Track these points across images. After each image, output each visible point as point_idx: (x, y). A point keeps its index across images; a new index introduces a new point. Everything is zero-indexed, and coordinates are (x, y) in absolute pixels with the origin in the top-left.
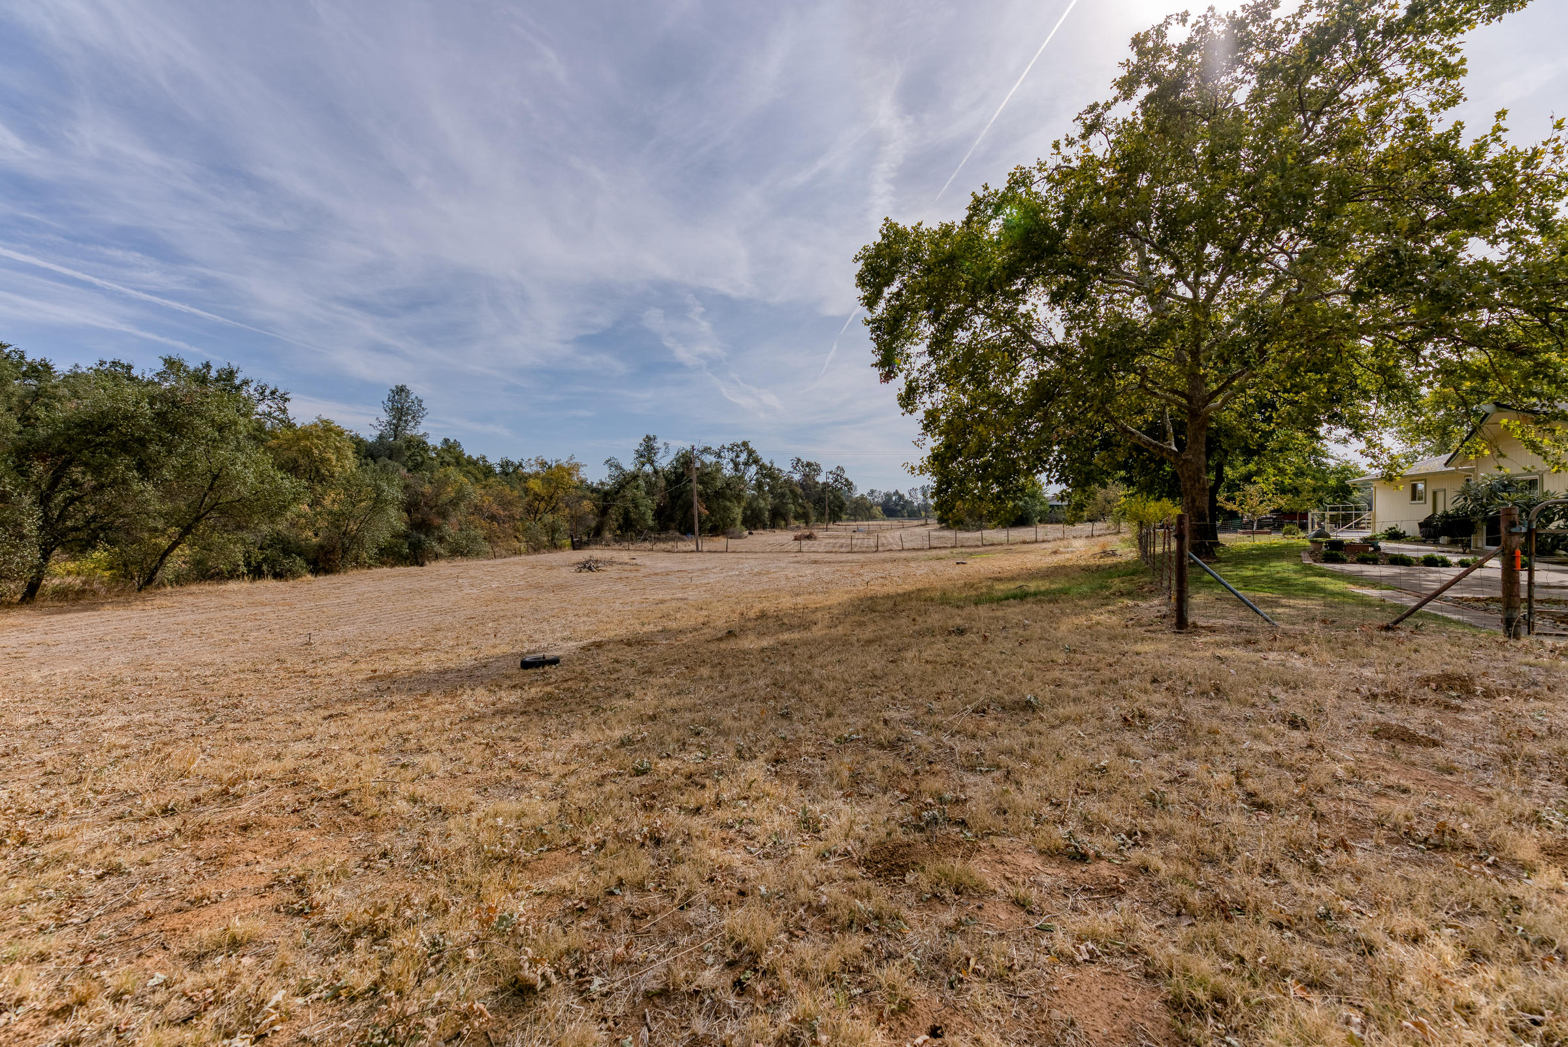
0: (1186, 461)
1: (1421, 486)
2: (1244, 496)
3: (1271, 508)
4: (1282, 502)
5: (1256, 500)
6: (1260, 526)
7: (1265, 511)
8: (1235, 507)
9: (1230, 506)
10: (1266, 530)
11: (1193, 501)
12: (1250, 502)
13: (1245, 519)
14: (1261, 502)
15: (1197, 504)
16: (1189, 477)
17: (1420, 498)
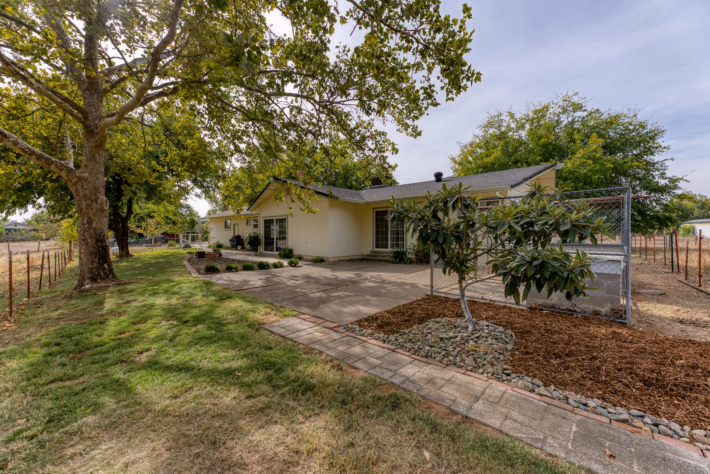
0: (80, 178)
1: (229, 221)
2: (147, 225)
3: (161, 232)
4: (167, 228)
5: (154, 227)
6: (156, 241)
7: (158, 233)
8: (141, 231)
9: (139, 231)
10: (159, 244)
11: (90, 222)
12: (150, 229)
13: (148, 238)
14: (156, 229)
15: (94, 225)
16: (85, 196)
17: (229, 228)
